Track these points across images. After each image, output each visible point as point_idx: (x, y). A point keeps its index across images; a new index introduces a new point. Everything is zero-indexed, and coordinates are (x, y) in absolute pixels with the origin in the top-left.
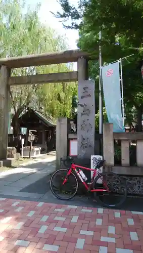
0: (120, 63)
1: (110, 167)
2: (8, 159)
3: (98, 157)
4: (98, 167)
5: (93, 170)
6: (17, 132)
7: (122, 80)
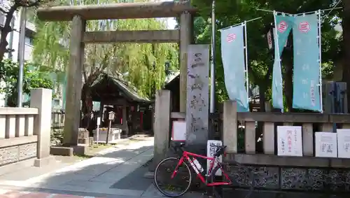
0: (244, 27)
1: (232, 154)
2: (79, 145)
3: (216, 142)
4: (217, 154)
5: (210, 159)
6: (87, 108)
7: (246, 47)
